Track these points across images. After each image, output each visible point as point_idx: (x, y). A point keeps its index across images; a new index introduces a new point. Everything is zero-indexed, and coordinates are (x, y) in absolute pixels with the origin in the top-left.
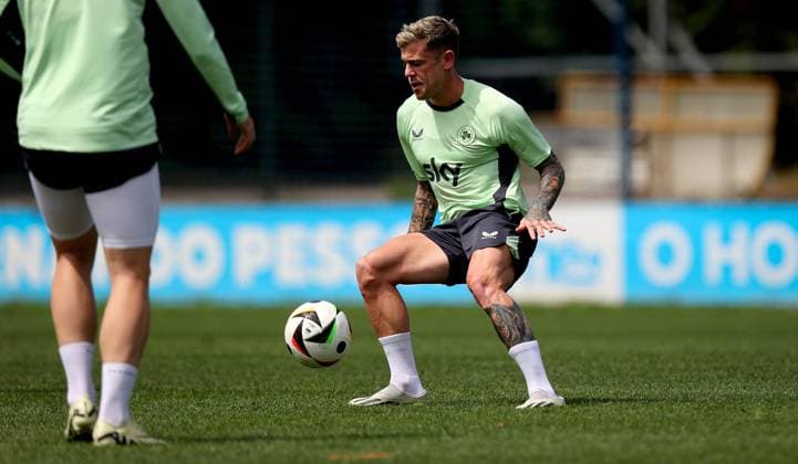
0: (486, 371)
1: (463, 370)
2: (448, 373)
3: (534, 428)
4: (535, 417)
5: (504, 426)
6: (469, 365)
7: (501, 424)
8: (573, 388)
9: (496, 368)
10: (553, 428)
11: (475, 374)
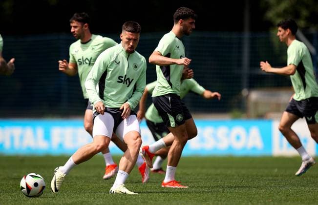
0: (265, 181)
1: (257, 181)
2: (251, 181)
3: (283, 202)
4: (283, 198)
5: (272, 201)
6: (259, 178)
7: (271, 200)
8: (297, 187)
9: (269, 180)
10: (289, 202)
11: (262, 182)
